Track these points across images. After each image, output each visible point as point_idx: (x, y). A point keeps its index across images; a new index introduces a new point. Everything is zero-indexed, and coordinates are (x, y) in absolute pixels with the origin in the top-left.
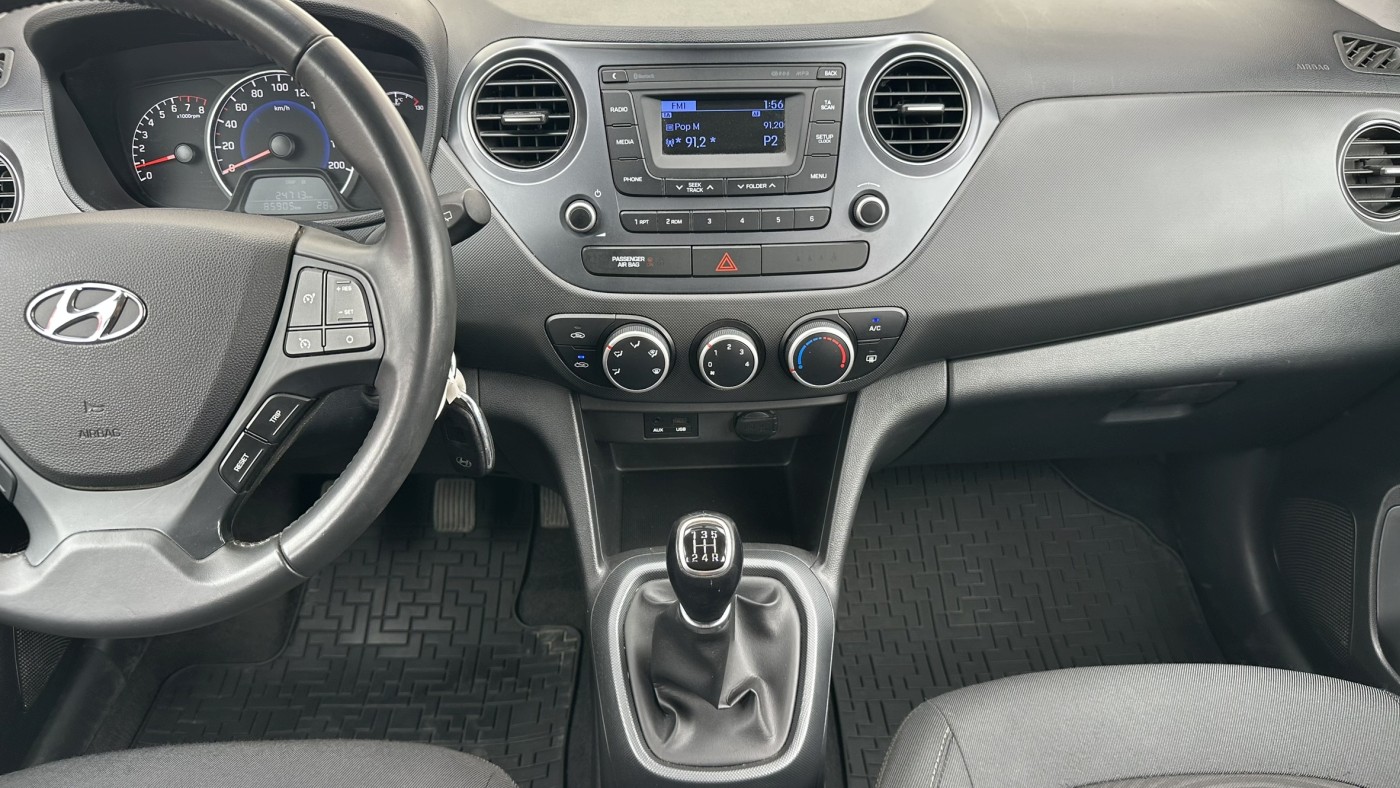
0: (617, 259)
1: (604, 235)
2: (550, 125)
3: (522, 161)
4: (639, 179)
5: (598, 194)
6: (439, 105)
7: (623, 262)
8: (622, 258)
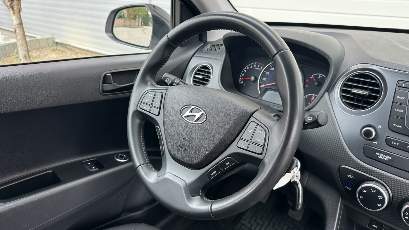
0: (379, 154)
1: (376, 143)
2: (370, 97)
3: (354, 107)
4: (400, 127)
5: (379, 127)
6: (330, 81)
7: (380, 156)
8: (381, 155)
